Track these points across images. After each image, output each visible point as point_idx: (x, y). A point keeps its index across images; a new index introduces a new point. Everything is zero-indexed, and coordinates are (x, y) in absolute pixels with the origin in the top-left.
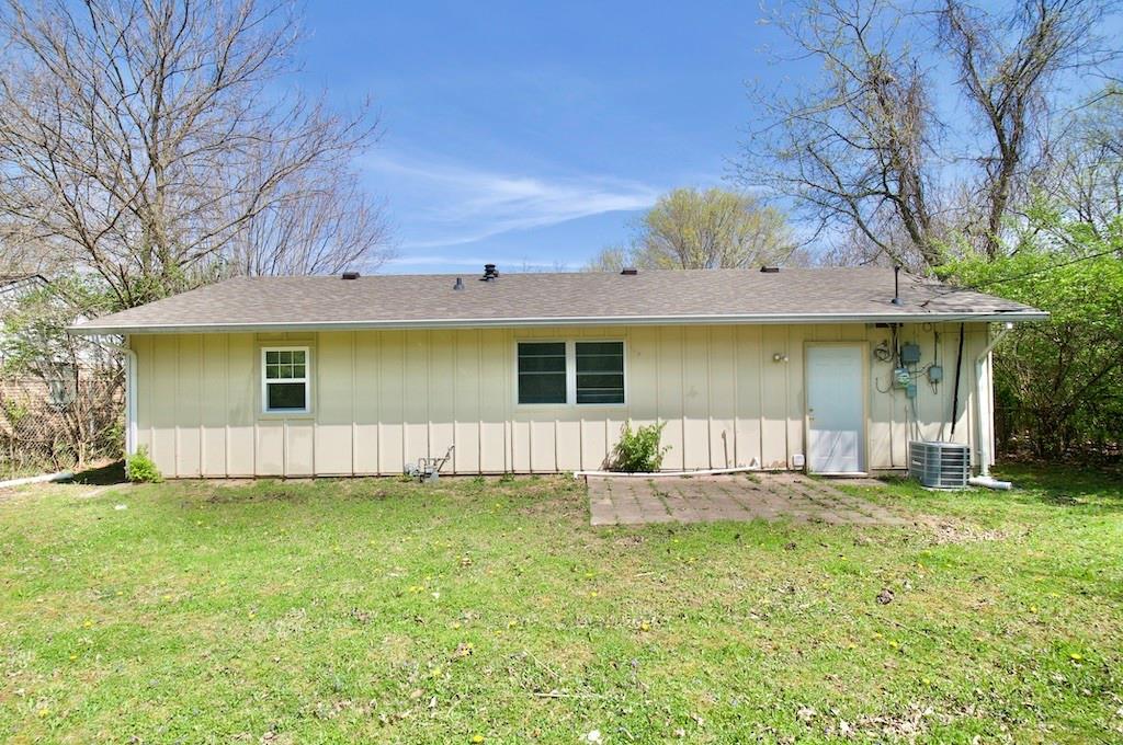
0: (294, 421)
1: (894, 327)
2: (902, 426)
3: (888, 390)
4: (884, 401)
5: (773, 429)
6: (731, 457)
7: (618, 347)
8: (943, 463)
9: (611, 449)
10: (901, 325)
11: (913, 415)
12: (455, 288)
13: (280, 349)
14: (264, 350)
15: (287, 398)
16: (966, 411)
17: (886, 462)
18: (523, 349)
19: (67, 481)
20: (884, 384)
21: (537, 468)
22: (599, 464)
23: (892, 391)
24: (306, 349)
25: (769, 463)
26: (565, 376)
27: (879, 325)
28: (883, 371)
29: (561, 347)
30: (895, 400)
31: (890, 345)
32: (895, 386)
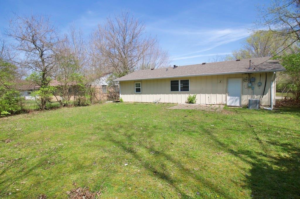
0: (139, 94)
1: (249, 74)
2: (250, 96)
3: (247, 88)
4: (246, 90)
5: (219, 96)
6: (210, 102)
7: (188, 81)
8: (252, 103)
9: (187, 99)
10: (251, 73)
11: (253, 94)
12: (166, 71)
13: (137, 83)
14: (135, 83)
15: (138, 90)
16: (268, 93)
17: (246, 104)
18: (172, 82)
19: (114, 102)
20: (246, 87)
21: (174, 102)
22: (185, 102)
23: (248, 88)
24: (140, 83)
25: (218, 103)
26: (178, 86)
27: (245, 74)
28: (246, 84)
29: (178, 81)
30: (249, 90)
31: (248, 78)
32: (249, 87)
